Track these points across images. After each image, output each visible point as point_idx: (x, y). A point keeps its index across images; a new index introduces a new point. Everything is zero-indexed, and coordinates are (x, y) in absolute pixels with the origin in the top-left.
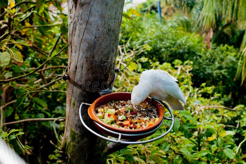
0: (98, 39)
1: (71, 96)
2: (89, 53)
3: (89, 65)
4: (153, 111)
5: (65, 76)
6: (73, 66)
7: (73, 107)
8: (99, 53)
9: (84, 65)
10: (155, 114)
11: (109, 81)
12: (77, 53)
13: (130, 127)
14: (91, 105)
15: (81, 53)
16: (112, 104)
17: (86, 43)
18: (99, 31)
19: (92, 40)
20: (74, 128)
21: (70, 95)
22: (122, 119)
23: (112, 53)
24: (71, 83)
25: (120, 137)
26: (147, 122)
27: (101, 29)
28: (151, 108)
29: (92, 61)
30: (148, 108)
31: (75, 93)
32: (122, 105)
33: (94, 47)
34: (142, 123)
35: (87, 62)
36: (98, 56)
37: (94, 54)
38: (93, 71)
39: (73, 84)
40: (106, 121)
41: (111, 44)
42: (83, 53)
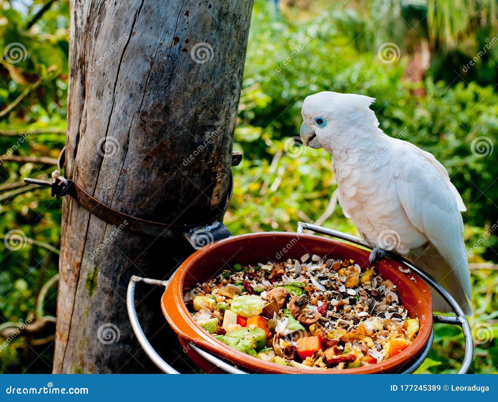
0: (184, 45)
1: (80, 253)
2: (151, 96)
3: (149, 140)
4: (384, 296)
5: (58, 181)
6: (89, 146)
7: (88, 291)
8: (189, 95)
9: (132, 138)
11: (218, 195)
12: (107, 97)
13: (325, 360)
14: (165, 283)
15: (122, 99)
16: (233, 276)
17: (140, 60)
18: (190, 18)
19: (163, 49)
20: (91, 370)
21: (77, 249)
22: (289, 332)
24: (79, 205)
26: (382, 337)
27: (194, 11)
28: (376, 283)
29: (163, 124)
30: (366, 285)
31: (94, 241)
32: (270, 277)
33: (171, 75)
34: (366, 343)
35: (145, 130)
36: (184, 108)
37: (171, 101)
38: (165, 161)
39: (88, 210)
40: (239, 345)
41: (227, 64)
42: (129, 98)
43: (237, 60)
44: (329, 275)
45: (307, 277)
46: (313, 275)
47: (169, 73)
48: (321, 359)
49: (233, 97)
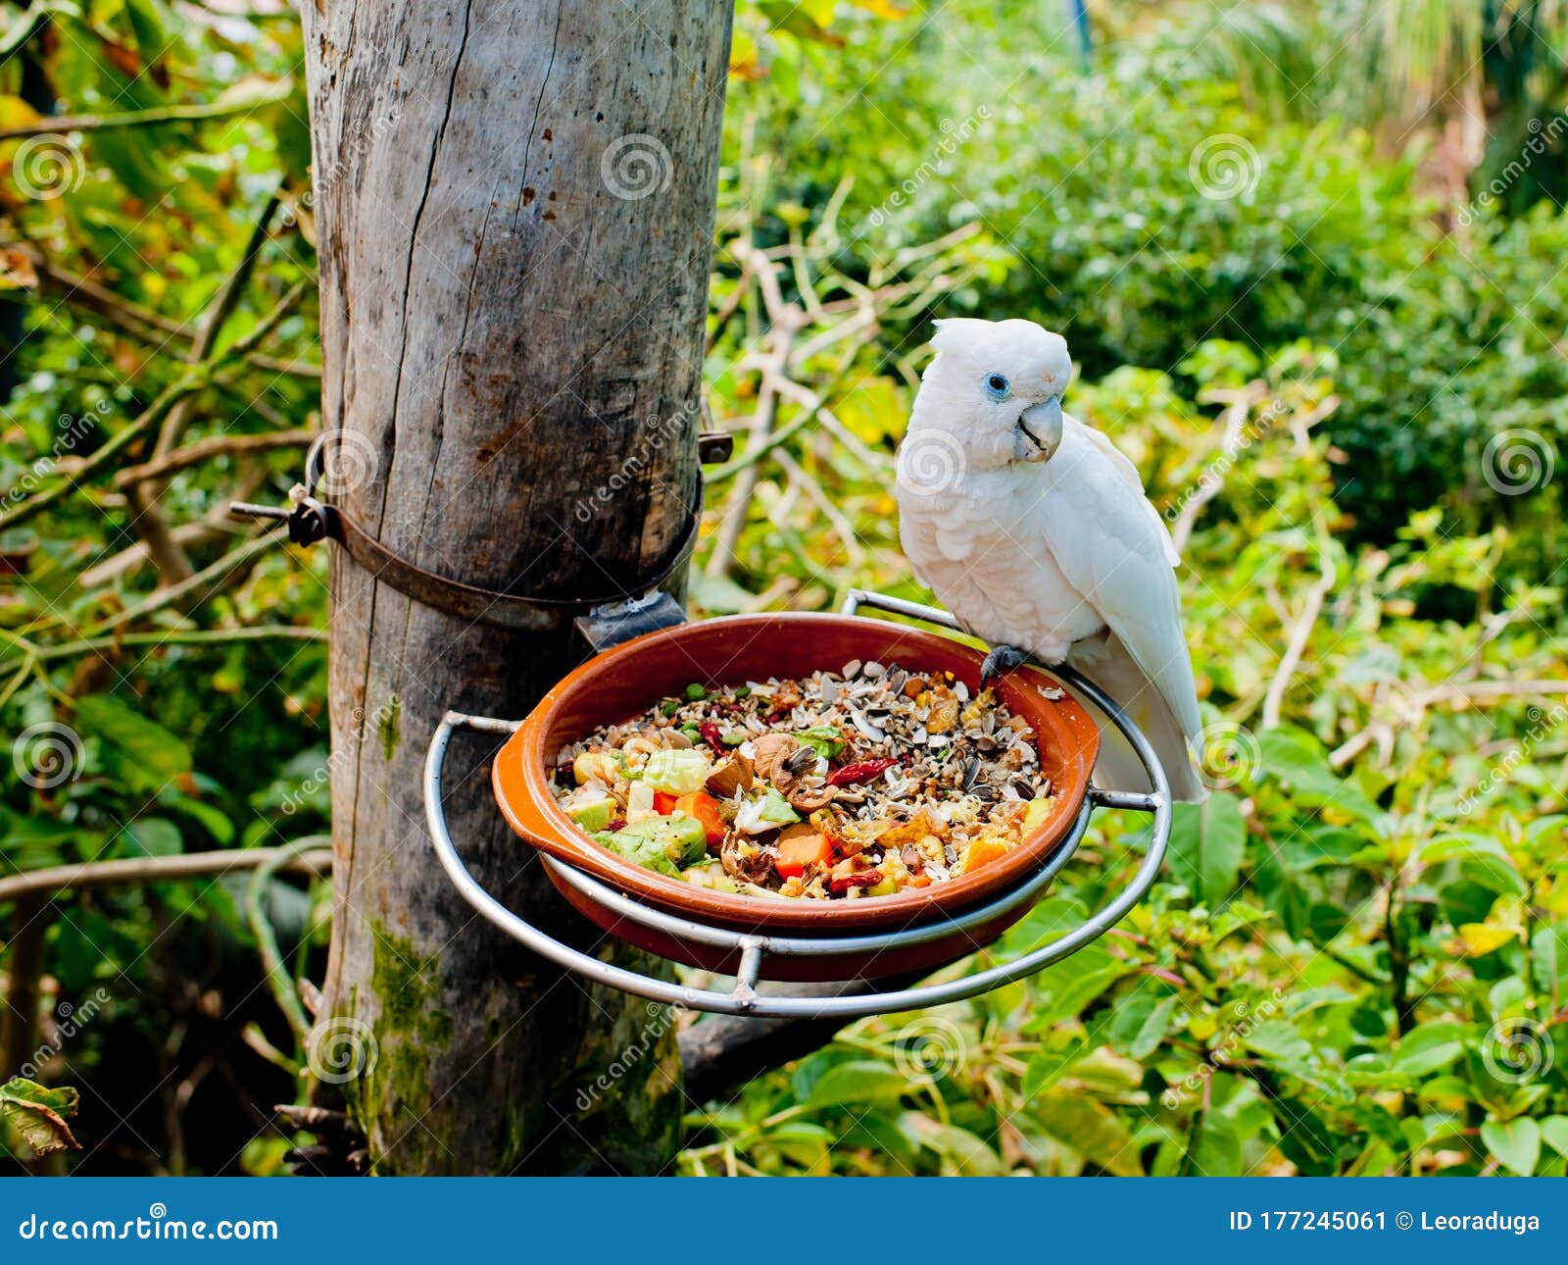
0: (547, 205)
1: (362, 666)
2: (483, 319)
3: (486, 416)
4: (1004, 751)
5: (303, 508)
6: (364, 431)
7: (383, 749)
8: (567, 314)
9: (448, 413)
10: (1027, 770)
11: (658, 532)
12: (391, 320)
13: (827, 884)
14: (515, 726)
15: (421, 327)
16: (683, 711)
17: (452, 241)
18: (555, 146)
19: (501, 215)
20: (401, 921)
21: (355, 656)
22: (763, 826)
23: (665, 314)
24: (353, 560)
25: (748, 966)
26: (964, 837)
27: (564, 130)
28: (992, 722)
29: (513, 379)
30: (970, 728)
31: (388, 638)
32: (768, 712)
33: (523, 272)
34: (926, 848)
35: (474, 394)
36: (558, 343)
37: (526, 330)
38: (523, 462)
39: (372, 572)
40: (641, 851)
41: (653, 241)
42: (435, 324)
43: (681, 231)
44: (893, 706)
45: (842, 709)
46: (859, 707)
47: (519, 268)
48: (818, 881)
49: (677, 314)
